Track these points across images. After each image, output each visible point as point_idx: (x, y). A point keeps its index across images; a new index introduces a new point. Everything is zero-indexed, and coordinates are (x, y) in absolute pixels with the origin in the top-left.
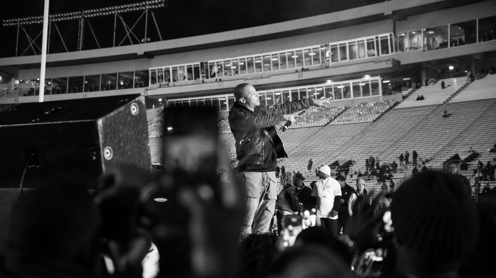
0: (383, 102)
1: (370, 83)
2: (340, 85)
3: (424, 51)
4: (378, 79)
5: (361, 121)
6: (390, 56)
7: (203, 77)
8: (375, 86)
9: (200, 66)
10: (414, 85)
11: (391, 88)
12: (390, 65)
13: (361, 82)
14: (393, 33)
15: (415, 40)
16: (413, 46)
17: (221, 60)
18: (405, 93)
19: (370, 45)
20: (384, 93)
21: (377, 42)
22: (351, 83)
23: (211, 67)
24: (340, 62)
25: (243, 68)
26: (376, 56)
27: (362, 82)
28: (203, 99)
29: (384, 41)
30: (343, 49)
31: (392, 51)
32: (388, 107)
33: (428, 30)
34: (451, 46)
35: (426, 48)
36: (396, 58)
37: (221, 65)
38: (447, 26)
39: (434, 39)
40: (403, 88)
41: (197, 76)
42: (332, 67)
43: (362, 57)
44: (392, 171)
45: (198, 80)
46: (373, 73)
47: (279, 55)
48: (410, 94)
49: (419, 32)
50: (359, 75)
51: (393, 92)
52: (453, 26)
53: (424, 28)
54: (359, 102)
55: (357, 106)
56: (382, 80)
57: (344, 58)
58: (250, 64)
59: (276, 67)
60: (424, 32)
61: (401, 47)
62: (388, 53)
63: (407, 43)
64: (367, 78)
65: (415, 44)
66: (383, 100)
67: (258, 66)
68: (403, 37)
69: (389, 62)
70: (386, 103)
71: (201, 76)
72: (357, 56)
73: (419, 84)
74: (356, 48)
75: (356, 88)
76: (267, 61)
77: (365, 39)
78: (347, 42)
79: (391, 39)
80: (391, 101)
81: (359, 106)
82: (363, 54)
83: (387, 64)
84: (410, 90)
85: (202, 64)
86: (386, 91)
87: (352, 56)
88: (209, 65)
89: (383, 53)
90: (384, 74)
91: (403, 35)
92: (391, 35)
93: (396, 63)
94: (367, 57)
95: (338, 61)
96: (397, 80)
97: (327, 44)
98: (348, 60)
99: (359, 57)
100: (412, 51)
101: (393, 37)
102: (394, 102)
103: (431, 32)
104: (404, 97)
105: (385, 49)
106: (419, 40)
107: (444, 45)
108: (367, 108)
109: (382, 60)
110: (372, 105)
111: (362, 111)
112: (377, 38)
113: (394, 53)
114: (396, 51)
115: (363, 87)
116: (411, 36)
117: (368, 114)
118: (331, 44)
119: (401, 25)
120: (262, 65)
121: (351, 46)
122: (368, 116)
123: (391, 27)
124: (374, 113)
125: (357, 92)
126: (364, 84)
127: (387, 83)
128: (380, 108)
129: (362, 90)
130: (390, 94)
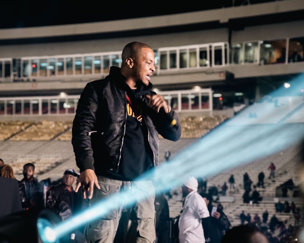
0: (213, 117)
1: (200, 96)
2: (167, 95)
3: (260, 64)
4: (209, 91)
5: (188, 137)
6: (223, 68)
7: (15, 75)
8: (205, 99)
9: (11, 63)
10: (246, 101)
11: (221, 103)
12: (222, 77)
13: (190, 94)
14: (228, 44)
15: (251, 52)
16: (248, 58)
17: (36, 59)
18: (236, 109)
19: (203, 55)
20: (215, 108)
21: (211, 52)
22: (179, 94)
23: (25, 64)
24: (169, 70)
25: (61, 69)
26: (208, 66)
27: (192, 94)
28: (12, 101)
29: (218, 52)
30: (173, 56)
31: (226, 62)
32: (218, 123)
33: (266, 42)
34: (289, 61)
35: (262, 62)
36: (230, 70)
37: (36, 64)
38: (285, 41)
39: (271, 54)
40: (235, 104)
41: (8, 74)
42: (161, 75)
43: (193, 67)
44: (221, 193)
45: (8, 79)
46: (204, 85)
47: (102, 58)
48: (242, 110)
49: (255, 44)
50: (188, 86)
51: (224, 107)
52: (292, 40)
53: (261, 40)
54: (187, 116)
55: (184, 119)
56: (214, 93)
57: (173, 66)
58: (69, 65)
59: (97, 71)
60: (262, 46)
61: (236, 60)
62: (221, 63)
63: (242, 55)
64: (197, 90)
65: (250, 57)
66: (213, 115)
67: (79, 68)
68: (237, 49)
69: (222, 75)
70: (216, 118)
71: (12, 74)
72: (188, 65)
73: (252, 101)
74: (187, 57)
75: (185, 100)
76: (88, 63)
77: (197, 47)
78: (177, 49)
79: (226, 50)
80: (221, 116)
81: (187, 120)
82: (194, 63)
83: (220, 76)
84: (242, 106)
85: (14, 61)
86: (217, 105)
87: (183, 64)
88: (22, 63)
89: (216, 63)
90: (216, 86)
91: (238, 46)
92: (226, 45)
93: (230, 76)
94: (198, 67)
95: (166, 68)
96: (228, 94)
97: (155, 49)
98: (178, 69)
99: (190, 66)
100: (247, 64)
101: (228, 47)
102: (225, 118)
103: (268, 46)
104: (236, 114)
105: (218, 60)
106: (256, 53)
107: (281, 60)
108: (195, 122)
109: (215, 71)
110: (201, 119)
111: (190, 125)
112: (210, 47)
113: (228, 65)
114: (230, 62)
115: (192, 99)
116: (247, 48)
117: (197, 129)
118: (161, 50)
119: (237, 36)
120: (83, 67)
121: (182, 54)
122: (196, 131)
123: (226, 37)
124: (203, 129)
125: (185, 104)
126: (193, 97)
127: (218, 98)
128: (209, 123)
129: (191, 103)
130: (221, 108)
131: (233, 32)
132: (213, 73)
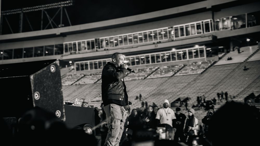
0: (207, 61)
1: (199, 50)
2: (180, 51)
3: (231, 30)
4: (204, 47)
5: (193, 74)
6: (211, 33)
7: (97, 48)
8: (202, 51)
9: (95, 41)
10: (225, 50)
11: (211, 53)
12: (211, 39)
13: (193, 49)
14: (212, 19)
15: (226, 23)
16: (224, 27)
17: (108, 37)
18: (220, 56)
19: (198, 27)
20: (207, 56)
21: (203, 25)
22: (187, 50)
23: (102, 41)
24: (180, 37)
25: (121, 42)
26: (202, 33)
27: (194, 49)
28: (96, 61)
29: (207, 25)
30: (182, 29)
31: (212, 30)
32: (210, 65)
33: (233, 17)
34: (248, 27)
35: (233, 28)
36: (214, 34)
37: (107, 40)
38: (245, 15)
39: (237, 23)
40: (219, 53)
41: (93, 47)
42: (176, 41)
43: (193, 34)
44: (213, 103)
45: (93, 50)
46: (200, 44)
47: (143, 34)
48: (223, 56)
49: (228, 18)
50: (192, 45)
51: (213, 55)
52: (248, 14)
53: (231, 16)
54: (192, 62)
55: (191, 64)
56: (206, 48)
57: (182, 35)
58: (125, 39)
59: (141, 41)
60: (231, 19)
61: (217, 28)
62: (209, 31)
63: (221, 25)
64: (197, 47)
65: (225, 26)
67: (130, 40)
68: (218, 22)
69: (210, 37)
70: (209, 62)
71: (95, 47)
72: (191, 34)
73: (228, 50)
74: (189, 29)
75: (190, 53)
76: (135, 38)
77: (195, 23)
78: (184, 25)
79: (211, 23)
80: (211, 61)
81: (192, 64)
82: (194, 32)
83: (209, 38)
84: (223, 54)
85: (96, 40)
87: (188, 33)
88: (100, 40)
89: (206, 31)
90: (207, 44)
91: (218, 20)
92: (211, 21)
93: (214, 37)
94: (196, 34)
95: (178, 37)
96: (215, 48)
97: (172, 26)
98: (185, 36)
99: (192, 34)
100: (224, 30)
101: (212, 22)
102: (214, 61)
103: (235, 19)
104: (220, 59)
105: (207, 29)
106: (228, 23)
107: (243, 26)
108: (197, 65)
109: (206, 36)
110: (200, 63)
111: (194, 67)
112: (202, 22)
113: (213, 31)
114: (214, 30)
115: (195, 52)
116: (223, 21)
117: (198, 69)
118: (174, 26)
119: (217, 15)
120: (133, 40)
121: (187, 28)
122: (198, 70)
123: (211, 16)
124: (201, 69)
125: (191, 55)
126: (195, 51)
127: (209, 50)
128: (205, 65)
129: (194, 54)
130: (211, 56)
131: (215, 13)
132: (205, 37)
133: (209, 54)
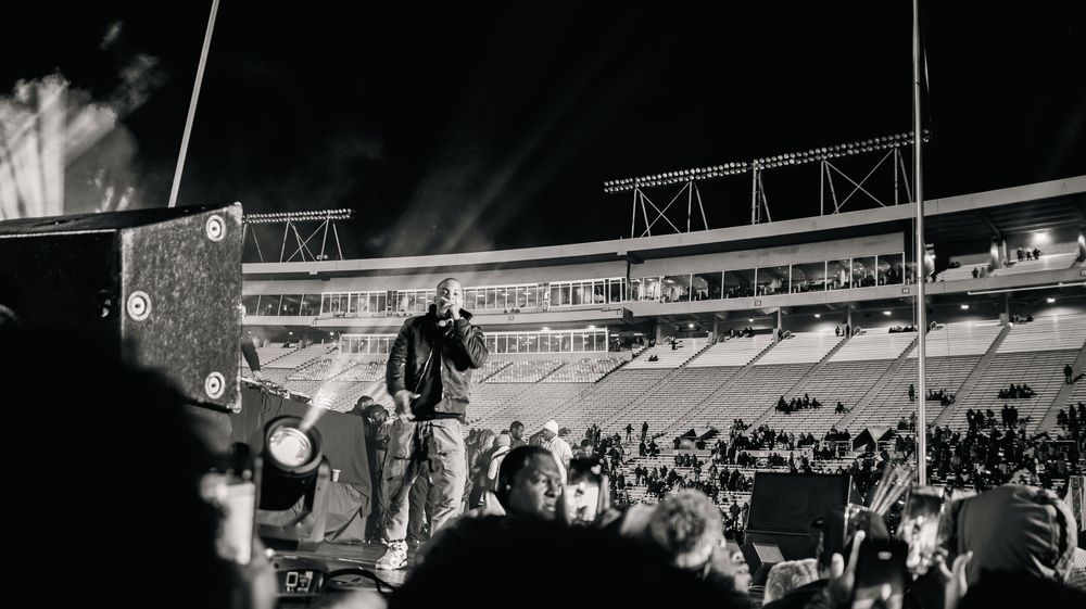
0: (609, 359)
1: (595, 334)
2: (558, 334)
3: (661, 302)
4: (605, 330)
5: (580, 381)
6: (621, 304)
7: (389, 309)
8: (601, 339)
9: (386, 295)
10: (646, 342)
11: (619, 343)
12: (620, 315)
13: (584, 333)
14: (626, 277)
15: (651, 288)
16: (648, 295)
17: (414, 291)
18: (635, 351)
19: (599, 289)
20: (610, 350)
21: (607, 286)
22: (571, 332)
23: (401, 298)
24: (561, 306)
26: (605, 303)
27: (586, 333)
29: (616, 287)
30: (566, 290)
31: (624, 299)
32: (614, 366)
33: (667, 278)
34: (692, 299)
35: (664, 299)
36: (628, 308)
37: (412, 297)
38: (689, 275)
39: (673, 290)
40: (634, 345)
41: (382, 308)
42: (551, 312)
43: (587, 303)
45: (382, 312)
46: (600, 323)
47: (486, 291)
48: (641, 352)
49: (656, 279)
50: (583, 324)
51: (621, 348)
52: (695, 276)
53: (662, 275)
54: (579, 357)
55: (577, 362)
56: (610, 334)
57: (566, 301)
60: (662, 280)
61: (635, 295)
62: (618, 300)
63: (641, 291)
64: (592, 329)
65: (651, 293)
66: (608, 357)
68: (638, 283)
69: (620, 312)
70: (612, 361)
71: (387, 307)
72: (582, 301)
73: (652, 342)
74: (580, 292)
76: (471, 297)
77: (593, 281)
78: (570, 283)
79: (624, 285)
80: (618, 359)
81: (580, 362)
82: (587, 297)
83: (617, 314)
84: (641, 348)
85: (389, 292)
87: (576, 300)
88: (397, 295)
89: (612, 300)
90: (613, 325)
91: (638, 280)
92: (623, 280)
93: (628, 313)
94: (593, 303)
95: (557, 304)
96: (627, 334)
97: (546, 282)
98: (570, 305)
99: (584, 302)
100: (647, 301)
101: (626, 282)
102: (622, 361)
103: (670, 281)
104: (634, 356)
105: (616, 296)
106: (656, 289)
107: (684, 298)
108: (589, 365)
109: (612, 308)
110: (596, 361)
111: (583, 368)
112: (607, 281)
113: (626, 301)
114: (629, 299)
115: (586, 339)
116: (647, 284)
117: (590, 372)
118: (551, 283)
119: (636, 269)
121: (575, 288)
122: (590, 375)
123: (624, 270)
124: (597, 372)
125: (578, 344)
126: (587, 336)
127: (615, 338)
128: (604, 366)
129: (585, 342)
130: (618, 350)
131: (632, 265)
132: (609, 310)
133: (613, 347)
